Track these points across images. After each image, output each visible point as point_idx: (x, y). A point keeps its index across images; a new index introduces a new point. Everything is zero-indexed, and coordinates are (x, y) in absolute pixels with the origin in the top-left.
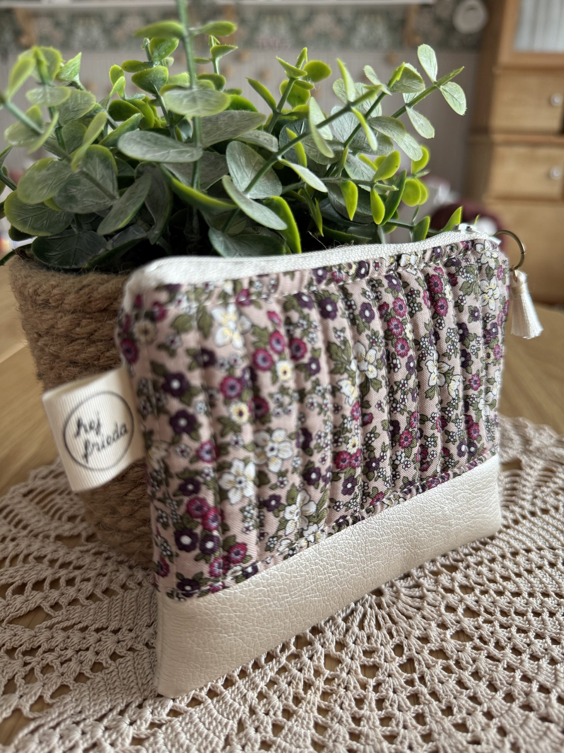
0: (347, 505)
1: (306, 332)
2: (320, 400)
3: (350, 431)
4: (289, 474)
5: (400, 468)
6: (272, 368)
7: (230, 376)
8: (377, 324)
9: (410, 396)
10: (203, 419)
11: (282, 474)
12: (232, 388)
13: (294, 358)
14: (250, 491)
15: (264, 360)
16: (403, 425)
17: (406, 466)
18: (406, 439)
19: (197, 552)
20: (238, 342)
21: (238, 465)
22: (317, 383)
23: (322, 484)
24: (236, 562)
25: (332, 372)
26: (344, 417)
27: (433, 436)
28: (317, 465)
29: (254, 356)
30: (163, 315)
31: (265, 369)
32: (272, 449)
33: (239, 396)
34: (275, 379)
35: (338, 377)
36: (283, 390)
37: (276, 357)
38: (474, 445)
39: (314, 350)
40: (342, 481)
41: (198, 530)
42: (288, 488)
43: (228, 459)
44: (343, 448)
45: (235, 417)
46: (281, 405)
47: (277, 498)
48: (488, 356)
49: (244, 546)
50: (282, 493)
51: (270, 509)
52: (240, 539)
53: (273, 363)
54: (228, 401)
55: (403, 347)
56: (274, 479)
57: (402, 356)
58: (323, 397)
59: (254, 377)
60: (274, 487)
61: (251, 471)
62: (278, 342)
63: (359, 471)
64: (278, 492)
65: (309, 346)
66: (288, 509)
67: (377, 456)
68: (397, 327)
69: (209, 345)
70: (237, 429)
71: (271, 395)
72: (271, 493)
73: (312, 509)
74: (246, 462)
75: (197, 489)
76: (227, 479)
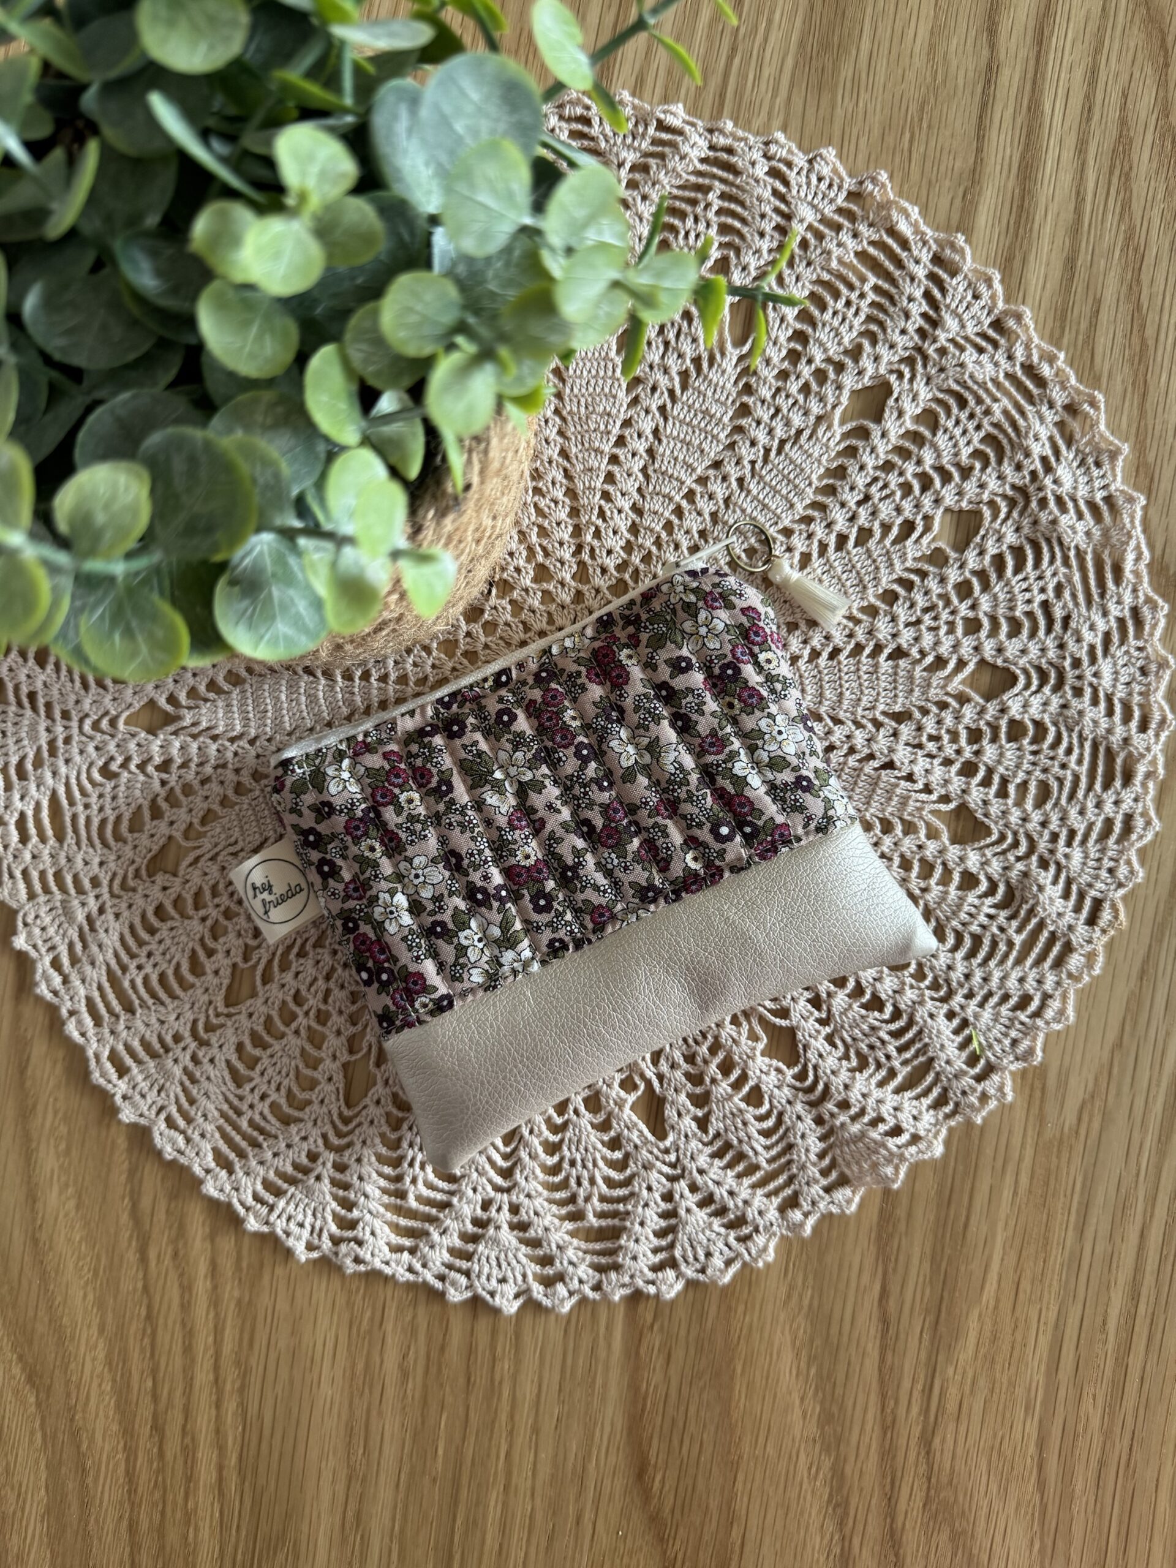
0: (550, 924)
1: (429, 759)
2: (459, 818)
3: (515, 842)
4: (446, 899)
5: (619, 874)
6: (394, 801)
7: (352, 819)
8: (523, 724)
9: (594, 787)
10: (339, 862)
11: (437, 899)
12: (357, 828)
13: (420, 786)
14: (407, 919)
15: (383, 796)
16: (599, 822)
17: (626, 868)
18: (609, 837)
19: (376, 985)
20: (354, 788)
21: (384, 897)
22: (452, 802)
23: (496, 904)
24: (418, 993)
25: (471, 788)
26: (499, 829)
27: (656, 825)
28: (479, 884)
29: (373, 795)
30: (283, 785)
31: (385, 805)
32: (417, 876)
33: (366, 834)
34: (399, 810)
35: (480, 790)
36: (412, 819)
37: (397, 791)
38: (750, 824)
39: (441, 772)
40: (527, 897)
41: (370, 964)
42: (450, 912)
43: (373, 892)
44: (513, 861)
45: (367, 854)
46: (413, 833)
47: (443, 924)
48: (731, 706)
49: (420, 976)
50: (447, 917)
51: (439, 936)
52: (413, 968)
53: (396, 797)
54: (357, 840)
55: (564, 737)
56: (430, 907)
57: (566, 747)
58: (463, 814)
59: (378, 815)
60: (433, 913)
61: (401, 900)
62: (397, 776)
63: (550, 885)
64: (438, 917)
65: (434, 771)
66: (462, 935)
67: (570, 862)
68: (550, 719)
69: (325, 797)
70: (375, 865)
71: (399, 826)
72: (431, 919)
73: (496, 932)
74: (392, 893)
75: (356, 927)
76: (378, 912)
